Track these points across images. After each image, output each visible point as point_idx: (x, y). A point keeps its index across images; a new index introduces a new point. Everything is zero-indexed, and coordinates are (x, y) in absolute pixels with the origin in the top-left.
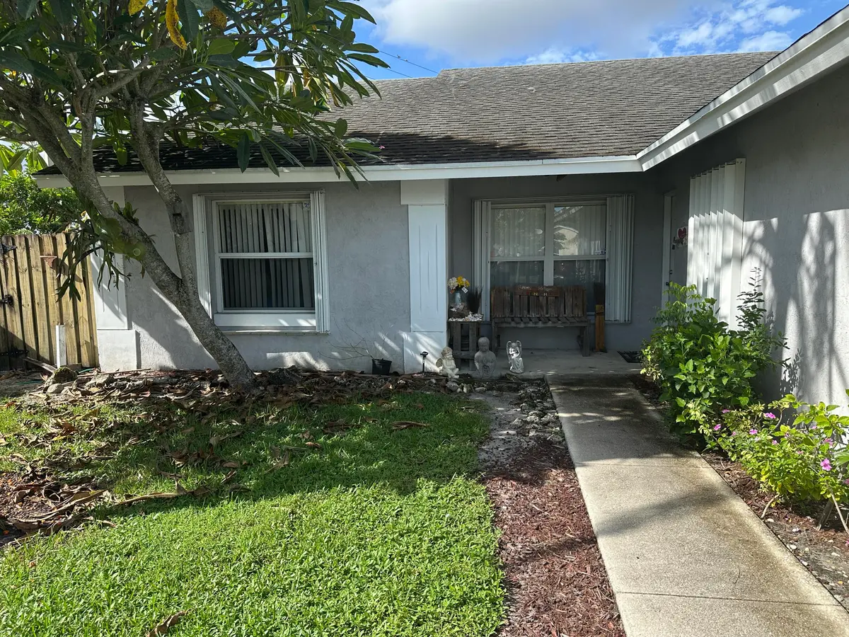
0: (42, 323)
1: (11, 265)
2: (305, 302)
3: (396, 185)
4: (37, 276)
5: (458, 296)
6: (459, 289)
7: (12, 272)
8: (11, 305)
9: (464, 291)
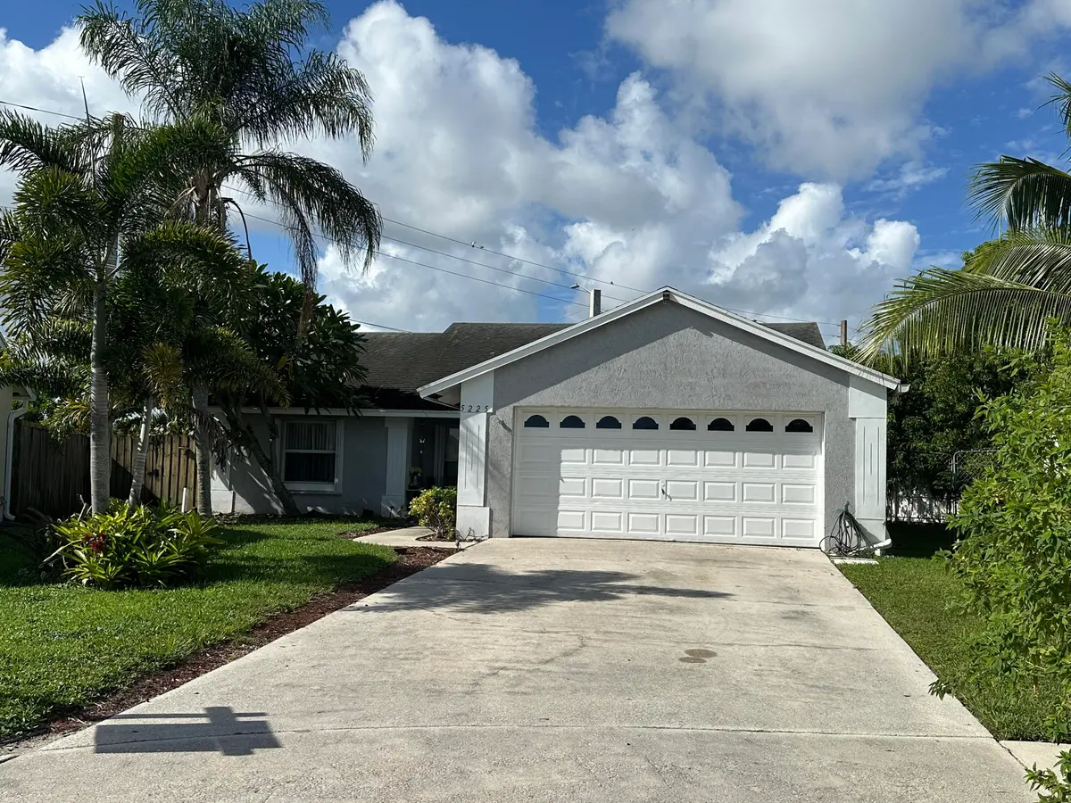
0: (174, 487)
1: (160, 452)
2: (329, 478)
3: (382, 419)
4: (175, 459)
5: (415, 477)
6: (416, 473)
7: (160, 457)
8: (157, 475)
9: (419, 475)
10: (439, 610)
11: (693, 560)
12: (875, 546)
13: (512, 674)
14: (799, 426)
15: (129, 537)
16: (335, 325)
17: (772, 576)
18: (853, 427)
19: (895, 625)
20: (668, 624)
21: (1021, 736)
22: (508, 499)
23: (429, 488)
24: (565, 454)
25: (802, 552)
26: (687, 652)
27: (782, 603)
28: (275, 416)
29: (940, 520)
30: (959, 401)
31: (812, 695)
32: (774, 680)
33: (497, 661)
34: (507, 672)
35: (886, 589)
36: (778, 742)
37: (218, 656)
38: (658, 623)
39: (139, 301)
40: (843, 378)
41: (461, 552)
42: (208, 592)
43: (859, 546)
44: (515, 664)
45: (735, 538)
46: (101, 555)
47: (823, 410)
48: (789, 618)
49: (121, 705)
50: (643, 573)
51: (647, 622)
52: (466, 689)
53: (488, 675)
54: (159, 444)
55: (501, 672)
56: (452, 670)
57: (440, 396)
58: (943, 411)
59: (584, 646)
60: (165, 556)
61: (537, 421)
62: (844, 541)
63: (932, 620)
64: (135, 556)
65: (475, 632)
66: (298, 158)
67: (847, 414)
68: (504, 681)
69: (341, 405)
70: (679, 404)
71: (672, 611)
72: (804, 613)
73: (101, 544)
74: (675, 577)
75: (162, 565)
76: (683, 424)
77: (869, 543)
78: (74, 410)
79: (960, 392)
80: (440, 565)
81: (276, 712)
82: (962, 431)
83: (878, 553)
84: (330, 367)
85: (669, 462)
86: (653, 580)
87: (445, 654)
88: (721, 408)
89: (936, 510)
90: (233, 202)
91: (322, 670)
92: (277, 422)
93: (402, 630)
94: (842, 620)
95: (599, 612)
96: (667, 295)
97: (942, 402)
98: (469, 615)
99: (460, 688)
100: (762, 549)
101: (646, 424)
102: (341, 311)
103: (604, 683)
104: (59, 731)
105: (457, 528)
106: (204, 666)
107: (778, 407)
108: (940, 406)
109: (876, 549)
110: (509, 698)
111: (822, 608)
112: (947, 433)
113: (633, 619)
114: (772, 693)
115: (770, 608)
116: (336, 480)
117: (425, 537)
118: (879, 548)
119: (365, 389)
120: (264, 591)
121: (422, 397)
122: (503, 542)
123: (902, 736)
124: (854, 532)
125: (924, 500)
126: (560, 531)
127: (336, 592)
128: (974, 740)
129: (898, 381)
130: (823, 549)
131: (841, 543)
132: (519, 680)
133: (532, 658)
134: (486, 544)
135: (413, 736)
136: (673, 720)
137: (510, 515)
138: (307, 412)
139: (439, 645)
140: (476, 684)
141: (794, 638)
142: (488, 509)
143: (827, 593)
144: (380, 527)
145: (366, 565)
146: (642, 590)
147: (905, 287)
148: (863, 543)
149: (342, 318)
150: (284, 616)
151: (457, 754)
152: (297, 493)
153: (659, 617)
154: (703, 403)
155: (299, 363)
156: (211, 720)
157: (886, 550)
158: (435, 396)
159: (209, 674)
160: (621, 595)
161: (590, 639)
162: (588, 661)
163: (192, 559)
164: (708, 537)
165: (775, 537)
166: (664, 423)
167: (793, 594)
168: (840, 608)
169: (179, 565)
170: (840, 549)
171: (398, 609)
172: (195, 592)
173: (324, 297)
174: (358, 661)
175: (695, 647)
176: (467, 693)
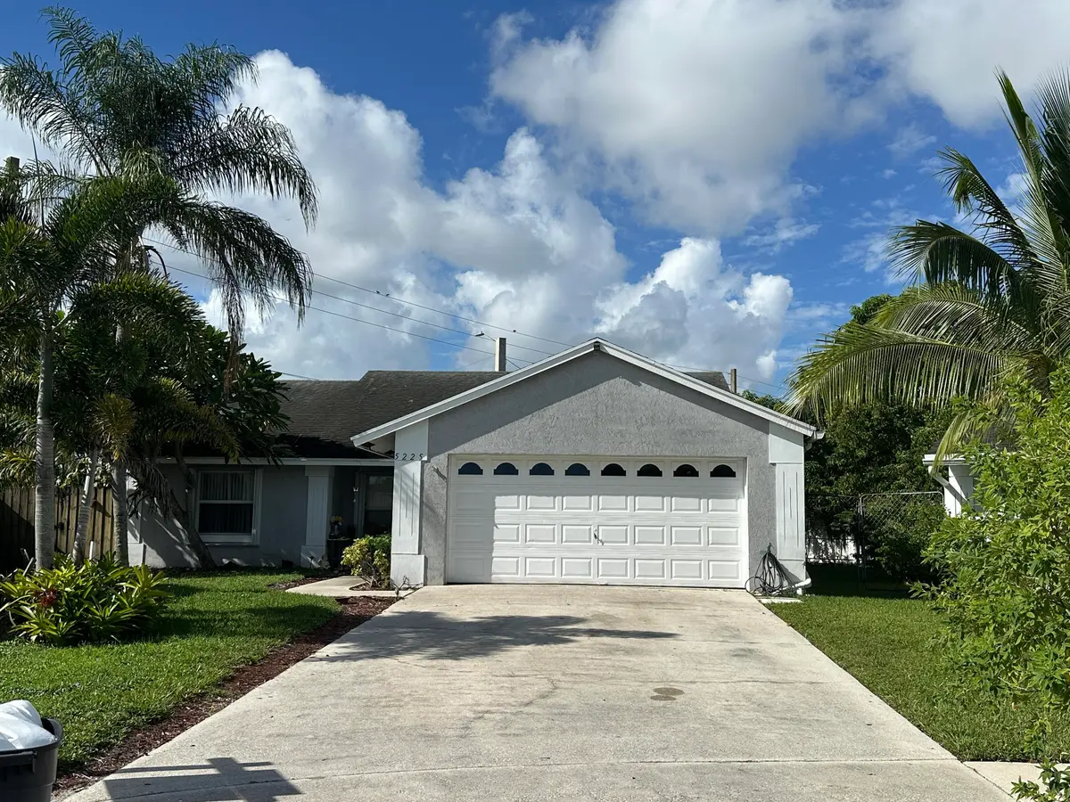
1: (66, 504)
2: (246, 529)
3: (303, 468)
5: (336, 527)
6: (336, 523)
7: (66, 509)
8: (62, 528)
9: (340, 524)
10: (402, 658)
11: (631, 603)
12: (796, 585)
13: (498, 717)
14: (723, 471)
15: (79, 592)
16: (257, 374)
17: (709, 616)
18: (774, 472)
19: (837, 659)
20: (627, 665)
21: (982, 757)
22: (443, 546)
23: (362, 536)
24: (499, 500)
25: (728, 593)
26: (656, 690)
27: (727, 642)
28: (190, 466)
29: (835, 560)
30: (859, 446)
31: (784, 726)
32: (743, 715)
33: (479, 705)
34: (492, 716)
35: (818, 626)
36: (769, 770)
37: (198, 709)
38: (618, 663)
39: (84, 351)
40: (763, 425)
41: (401, 600)
42: (165, 646)
43: (781, 586)
44: (497, 708)
45: (666, 580)
46: (52, 611)
47: (744, 455)
48: (736, 655)
49: (120, 760)
50: (588, 616)
51: (608, 663)
52: (458, 733)
53: (474, 718)
54: (64, 496)
55: (487, 715)
56: (439, 716)
57: (373, 445)
58: (844, 456)
59: (556, 688)
60: (118, 610)
61: (471, 469)
62: (768, 581)
63: (870, 654)
64: (87, 610)
65: (446, 678)
66: (223, 208)
67: (767, 460)
68: (491, 724)
69: (262, 455)
70: (610, 451)
71: (627, 652)
72: (750, 651)
73: (51, 599)
74: (619, 620)
75: (114, 619)
76: (613, 470)
77: (791, 583)
78: (12, 462)
79: (859, 438)
80: (386, 613)
81: (281, 761)
82: (861, 475)
83: (799, 592)
84: (248, 415)
85: (600, 507)
86: (599, 623)
87: (425, 700)
88: (649, 454)
89: (830, 551)
90: (154, 250)
91: (309, 719)
92: (192, 471)
93: (373, 678)
94: (786, 656)
95: (559, 655)
96: (597, 346)
97: (843, 447)
98: (434, 662)
99: (451, 732)
100: (690, 590)
101: (578, 470)
102: (262, 359)
103: (588, 723)
104: (68, 787)
105: (392, 577)
106: (188, 720)
107: (703, 453)
108: (841, 451)
109: (797, 588)
110: (503, 739)
111: (765, 644)
112: (848, 477)
113: (595, 661)
114: (746, 726)
115: (717, 647)
116: (254, 531)
117: (357, 587)
118: (800, 587)
119: (283, 438)
120: (222, 645)
121: (356, 446)
122: (438, 589)
123: (877, 761)
124: (777, 572)
125: (820, 541)
126: (494, 578)
127: (292, 643)
128: (942, 762)
129: (813, 428)
130: (748, 589)
131: (765, 583)
132: (506, 723)
133: (512, 700)
134: (422, 593)
135: (426, 779)
136: (666, 754)
137: (445, 562)
138: (227, 461)
139: (416, 692)
140: (467, 728)
141: (747, 675)
142: (423, 556)
143: (765, 631)
144: (306, 577)
145: (314, 616)
146: (593, 633)
147: (826, 341)
148: (785, 583)
149: (263, 367)
150: (249, 668)
151: (476, 793)
152: (213, 546)
153: (617, 658)
154: (633, 451)
155: (221, 412)
156: (219, 770)
157: (806, 589)
158: (368, 445)
159: (197, 728)
160: (572, 638)
161: (559, 681)
162: (565, 702)
163: (145, 613)
164: (639, 580)
165: (702, 579)
166: (596, 470)
167: (735, 633)
168: (781, 645)
169: (132, 620)
170: (764, 589)
171: (361, 659)
172: (152, 647)
173: (244, 345)
174: (340, 710)
175: (661, 686)
176: (461, 737)
